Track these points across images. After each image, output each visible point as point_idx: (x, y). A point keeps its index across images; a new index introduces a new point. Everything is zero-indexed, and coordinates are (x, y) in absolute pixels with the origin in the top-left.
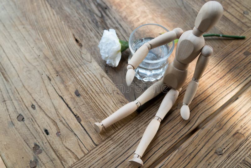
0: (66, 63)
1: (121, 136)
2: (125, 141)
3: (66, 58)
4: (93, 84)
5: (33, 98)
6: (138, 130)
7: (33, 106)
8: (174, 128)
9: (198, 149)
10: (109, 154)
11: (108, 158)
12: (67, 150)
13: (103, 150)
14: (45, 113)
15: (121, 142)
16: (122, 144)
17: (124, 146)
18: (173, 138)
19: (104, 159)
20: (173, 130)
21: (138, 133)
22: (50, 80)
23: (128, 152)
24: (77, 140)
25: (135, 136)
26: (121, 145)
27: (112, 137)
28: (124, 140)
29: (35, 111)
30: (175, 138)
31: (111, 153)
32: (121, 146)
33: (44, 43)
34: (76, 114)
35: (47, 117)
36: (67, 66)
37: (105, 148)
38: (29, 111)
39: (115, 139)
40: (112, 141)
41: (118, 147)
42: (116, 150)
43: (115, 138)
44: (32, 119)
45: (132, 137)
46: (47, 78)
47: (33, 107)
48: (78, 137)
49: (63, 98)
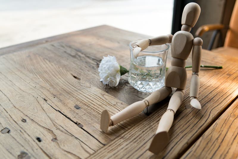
0: (64, 89)
1: (133, 134)
2: (139, 137)
3: (64, 86)
4: (94, 100)
5: (24, 114)
6: (151, 127)
7: (23, 120)
8: (190, 122)
9: (222, 134)
10: (122, 150)
11: (122, 154)
12: (66, 153)
13: (113, 148)
14: (38, 124)
15: (135, 139)
16: (136, 140)
17: (138, 141)
18: (192, 129)
19: (117, 156)
20: (189, 123)
21: (152, 130)
22: (46, 100)
23: (144, 146)
24: (79, 142)
25: (149, 132)
26: (135, 141)
27: (122, 136)
28: (138, 137)
29: (26, 123)
30: (193, 129)
31: (124, 149)
32: (135, 142)
33: (41, 80)
34: (76, 122)
35: (40, 127)
36: (65, 91)
37: (116, 146)
38: (17, 124)
39: (126, 137)
40: (123, 139)
41: (131, 143)
42: (130, 146)
43: (126, 136)
44: (20, 131)
45: (146, 133)
46: (43, 100)
47: (24, 121)
48: (79, 140)
49: (61, 111)
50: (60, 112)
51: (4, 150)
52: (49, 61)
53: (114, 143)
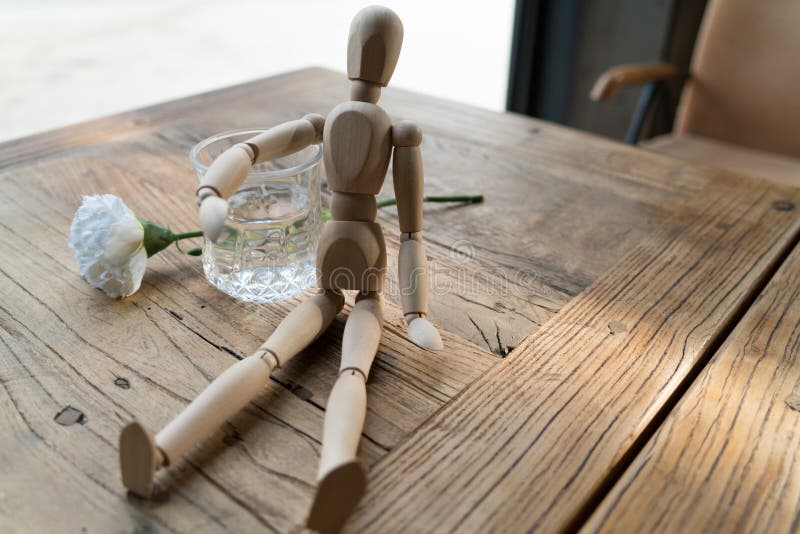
1: (470, 414)
2: (488, 423)
5: (117, 362)
7: (120, 382)
8: (630, 372)
9: (730, 405)
10: (445, 464)
11: (446, 475)
12: (276, 478)
13: (417, 456)
14: (169, 392)
15: (477, 428)
16: (481, 430)
17: (488, 436)
18: (640, 394)
19: (432, 482)
20: (627, 376)
21: (522, 399)
22: (179, 318)
23: (508, 448)
24: (311, 444)
25: (515, 406)
26: (477, 434)
27: (438, 419)
28: (484, 421)
29: (130, 390)
30: (645, 395)
31: (449, 460)
32: (480, 438)
34: (287, 383)
35: (178, 402)
37: (423, 451)
38: (103, 394)
39: (449, 425)
40: (442, 430)
41: (469, 442)
42: (468, 449)
43: (447, 421)
44: (117, 415)
45: (507, 409)
46: (168, 316)
47: (123, 383)
48: (309, 436)
49: (234, 351)
50: (231, 353)
51: (81, 478)
52: (162, 190)
53: (416, 442)
